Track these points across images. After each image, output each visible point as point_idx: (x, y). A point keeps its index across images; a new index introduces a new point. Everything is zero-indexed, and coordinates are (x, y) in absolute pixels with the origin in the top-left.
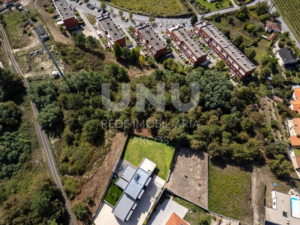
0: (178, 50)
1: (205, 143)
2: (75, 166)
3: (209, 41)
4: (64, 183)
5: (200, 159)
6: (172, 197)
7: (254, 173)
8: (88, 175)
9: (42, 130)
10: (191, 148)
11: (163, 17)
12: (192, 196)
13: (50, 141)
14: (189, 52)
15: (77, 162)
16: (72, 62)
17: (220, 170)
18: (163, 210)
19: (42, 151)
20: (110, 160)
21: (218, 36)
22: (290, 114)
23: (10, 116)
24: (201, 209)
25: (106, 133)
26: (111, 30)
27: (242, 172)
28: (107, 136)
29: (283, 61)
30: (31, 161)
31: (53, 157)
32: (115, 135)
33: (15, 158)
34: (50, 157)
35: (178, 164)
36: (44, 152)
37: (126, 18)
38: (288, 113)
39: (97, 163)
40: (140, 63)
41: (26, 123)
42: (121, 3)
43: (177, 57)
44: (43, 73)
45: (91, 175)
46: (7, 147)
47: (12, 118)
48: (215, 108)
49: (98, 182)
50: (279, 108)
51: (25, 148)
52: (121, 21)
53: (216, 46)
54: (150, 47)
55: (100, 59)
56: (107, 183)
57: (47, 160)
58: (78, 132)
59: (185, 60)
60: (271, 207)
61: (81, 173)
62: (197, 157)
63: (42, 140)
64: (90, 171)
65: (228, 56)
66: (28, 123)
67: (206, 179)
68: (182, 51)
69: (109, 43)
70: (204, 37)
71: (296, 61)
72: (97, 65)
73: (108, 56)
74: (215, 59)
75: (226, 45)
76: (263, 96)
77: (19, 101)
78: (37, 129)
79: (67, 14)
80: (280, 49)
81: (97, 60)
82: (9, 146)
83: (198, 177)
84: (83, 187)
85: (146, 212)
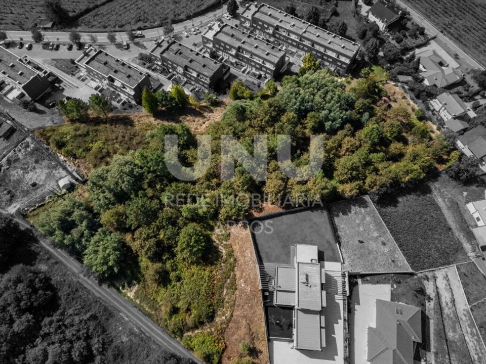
0: (236, 62)
1: (360, 182)
2: (194, 312)
3: (273, 32)
4: (192, 347)
5: (363, 207)
6: (359, 281)
7: (435, 193)
8: (224, 314)
9: (100, 286)
10: (345, 199)
11: (181, 21)
12: (384, 265)
13: (125, 295)
14: (256, 59)
15: (195, 304)
16: (84, 151)
17: (394, 210)
18: (359, 304)
19: (122, 317)
20: (244, 274)
21: (284, 19)
22: (430, 92)
23: (35, 291)
24: (405, 276)
25: (214, 238)
26: (116, 72)
27: (421, 198)
28: (217, 242)
29: (383, 22)
30: (114, 344)
31: (147, 317)
32: (229, 235)
33: (85, 353)
34: (141, 321)
35: (341, 230)
36: (126, 319)
37: (125, 44)
38: (427, 92)
39: (228, 289)
40: (193, 107)
41: (66, 288)
42: (99, 21)
43: (240, 75)
44: (39, 192)
45: (229, 312)
46: (61, 342)
47: (40, 292)
48: (342, 127)
49: (245, 317)
50: (412, 90)
51: (91, 328)
52: (119, 50)
53: (289, 35)
54: (195, 74)
55: (129, 127)
56: (260, 311)
57: (139, 328)
58: (168, 259)
59: (254, 75)
60: (476, 226)
61: (211, 317)
62: (357, 207)
63: (110, 302)
64: (223, 306)
65: (314, 43)
66: (69, 286)
67: (387, 232)
68: (244, 61)
69: (122, 95)
70: (263, 30)
71: (399, 16)
72: (131, 139)
73: (136, 116)
74: (295, 56)
75: (302, 29)
76: (384, 82)
77: (30, 258)
78: (89, 288)
79: (21, 74)
80: (370, 7)
81: (125, 131)
82: (65, 340)
83: (376, 234)
84: (226, 336)
85: (339, 321)
